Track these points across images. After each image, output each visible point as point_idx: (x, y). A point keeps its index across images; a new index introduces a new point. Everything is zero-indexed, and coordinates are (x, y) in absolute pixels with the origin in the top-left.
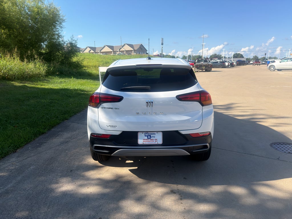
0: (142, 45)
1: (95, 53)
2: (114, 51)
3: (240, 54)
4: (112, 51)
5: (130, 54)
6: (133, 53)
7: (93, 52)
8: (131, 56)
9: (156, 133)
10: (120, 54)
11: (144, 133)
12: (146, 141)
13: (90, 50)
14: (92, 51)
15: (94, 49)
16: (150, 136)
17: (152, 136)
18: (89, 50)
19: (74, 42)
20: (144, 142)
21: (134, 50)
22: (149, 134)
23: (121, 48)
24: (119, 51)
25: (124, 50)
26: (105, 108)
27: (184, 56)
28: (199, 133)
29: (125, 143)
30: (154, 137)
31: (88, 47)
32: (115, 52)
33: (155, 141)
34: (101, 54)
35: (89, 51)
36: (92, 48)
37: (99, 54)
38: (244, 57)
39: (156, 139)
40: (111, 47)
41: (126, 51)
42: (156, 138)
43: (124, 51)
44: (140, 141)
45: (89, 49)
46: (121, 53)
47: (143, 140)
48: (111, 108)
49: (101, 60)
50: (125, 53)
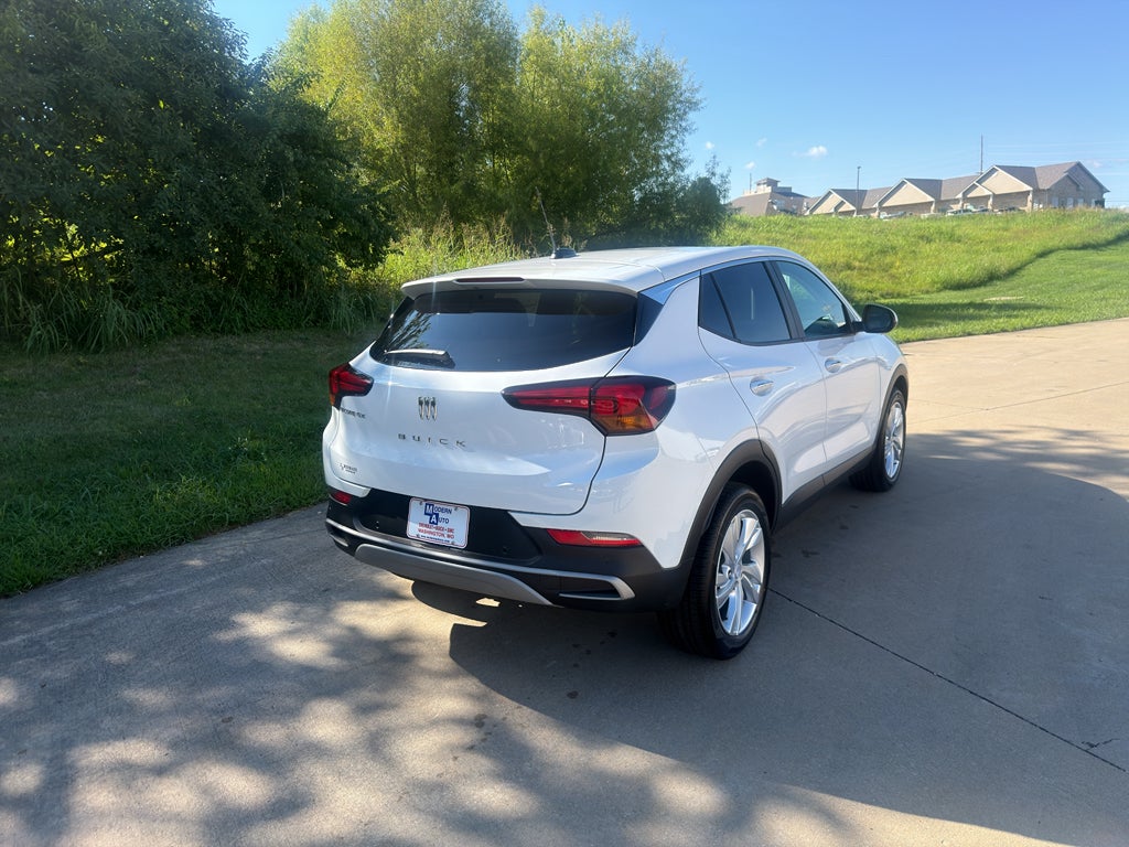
0: (1079, 165)
1: (860, 211)
2: (939, 202)
4: (932, 199)
5: (1014, 209)
6: (1029, 204)
7: (852, 208)
8: (1013, 219)
9: (452, 508)
10: (966, 211)
11: (424, 503)
12: (426, 532)
13: (842, 203)
14: (848, 207)
15: (855, 196)
16: (437, 515)
17: (441, 515)
18: (836, 204)
19: (715, 181)
20: (421, 534)
21: (1037, 192)
22: (434, 511)
23: (974, 187)
24: (965, 199)
25: (987, 193)
26: (344, 410)
28: (584, 532)
29: (378, 525)
30: (447, 521)
31: (834, 190)
32: (943, 206)
33: (449, 536)
34: (884, 215)
35: (836, 208)
36: (846, 194)
37: (875, 215)
39: (451, 530)
40: (930, 186)
41: (995, 196)
42: (450, 525)
43: (987, 197)
44: (413, 529)
45: (835, 199)
46: (970, 207)
47: (418, 526)
48: (352, 413)
49: (865, 240)
50: (990, 207)
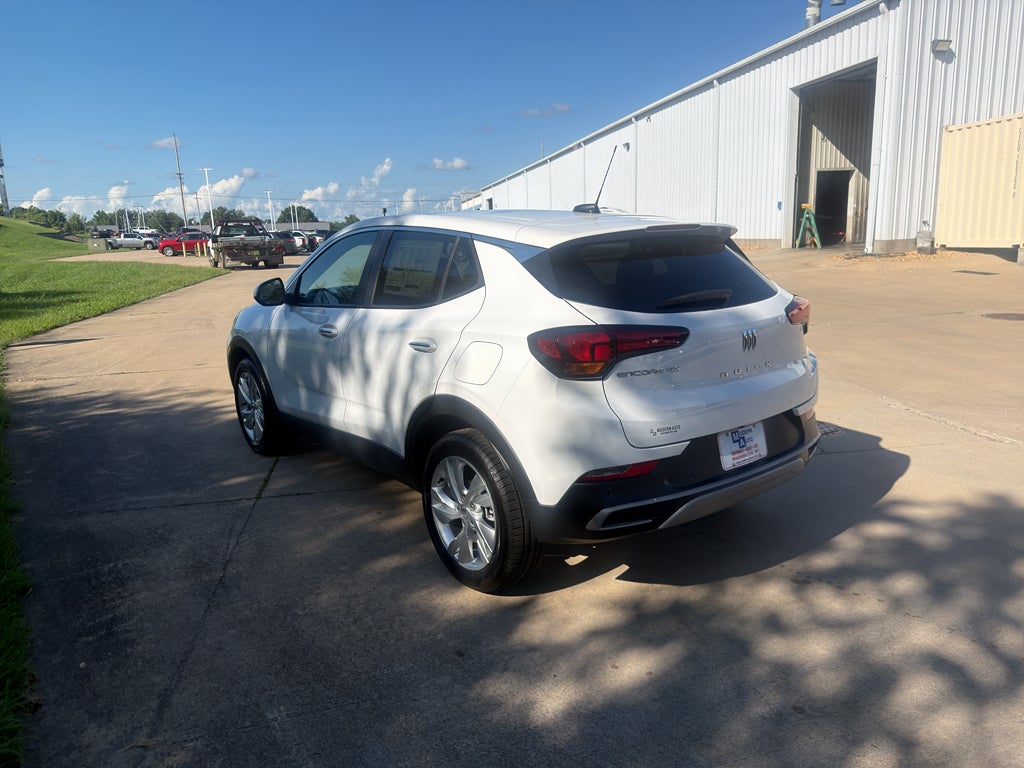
3: (304, 209)
9: (752, 427)
11: (730, 435)
12: (739, 458)
16: (743, 438)
17: (746, 437)
22: (739, 436)
26: (632, 374)
27: (98, 213)
30: (752, 439)
33: (756, 452)
38: (320, 219)
39: (756, 446)
42: (754, 443)
47: (730, 458)
48: (656, 372)
